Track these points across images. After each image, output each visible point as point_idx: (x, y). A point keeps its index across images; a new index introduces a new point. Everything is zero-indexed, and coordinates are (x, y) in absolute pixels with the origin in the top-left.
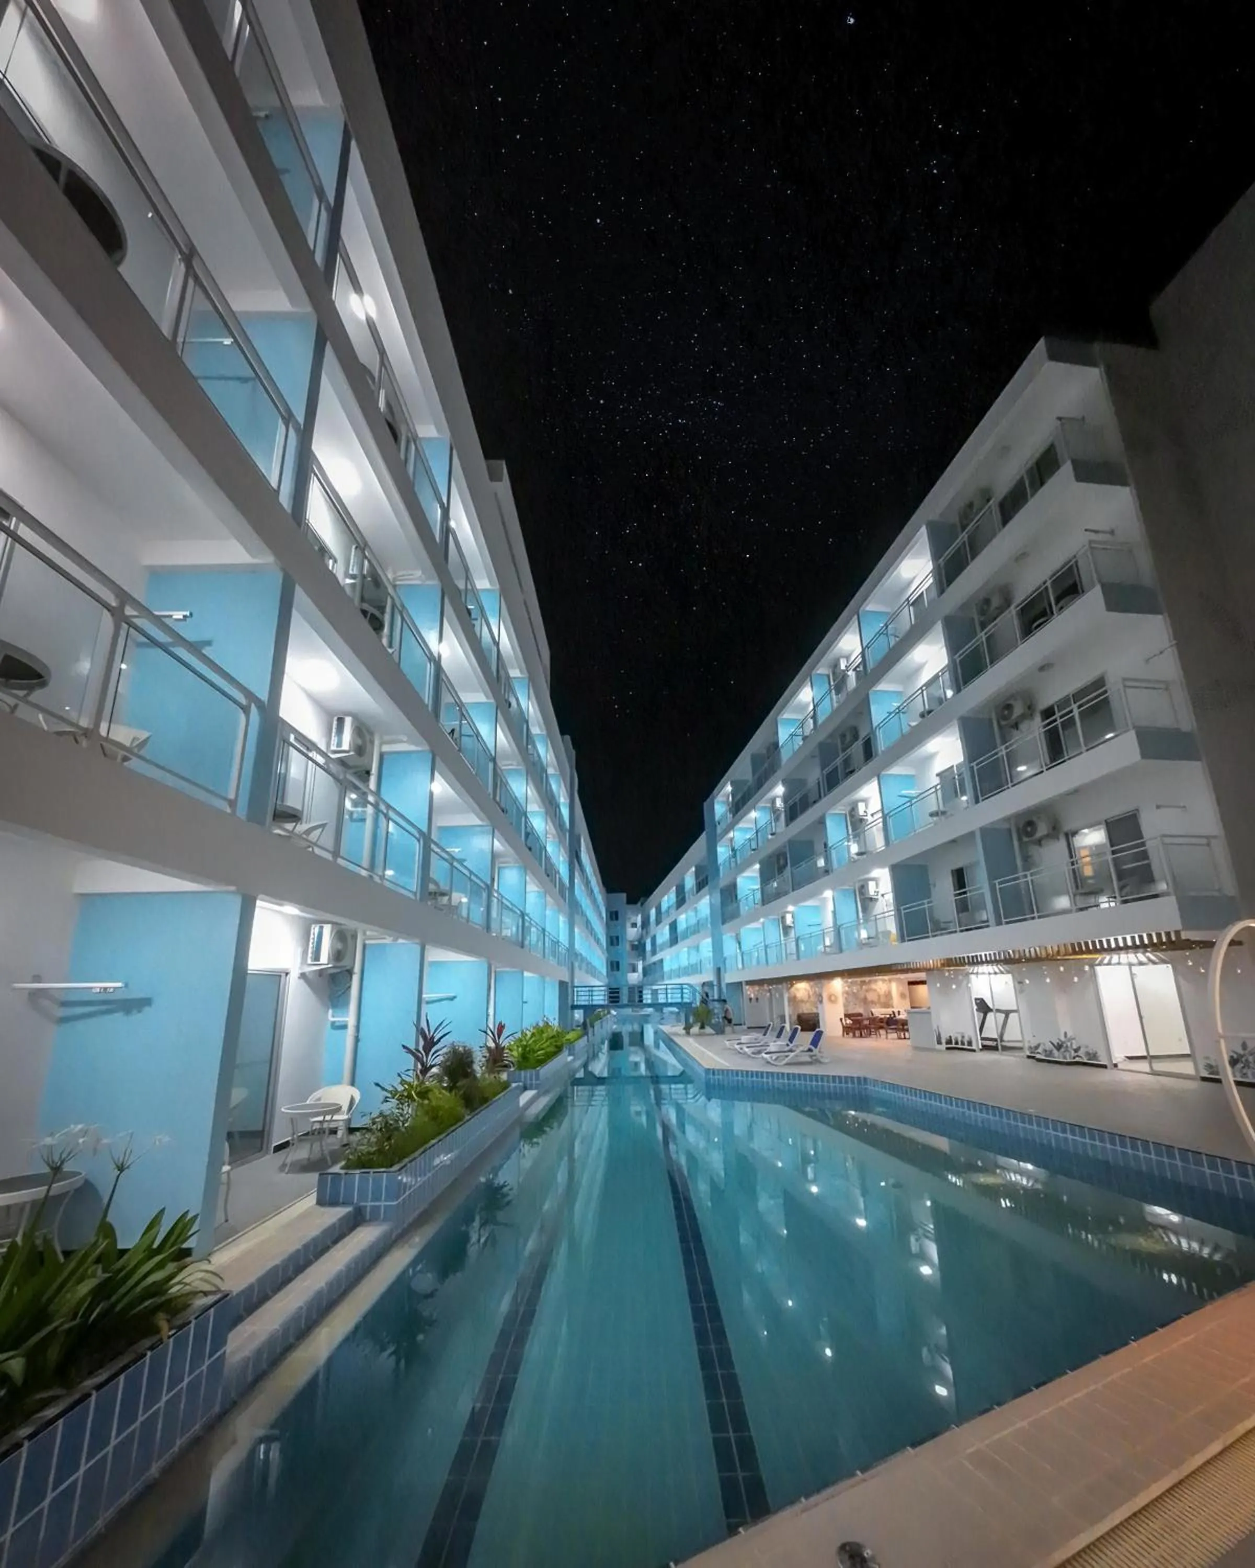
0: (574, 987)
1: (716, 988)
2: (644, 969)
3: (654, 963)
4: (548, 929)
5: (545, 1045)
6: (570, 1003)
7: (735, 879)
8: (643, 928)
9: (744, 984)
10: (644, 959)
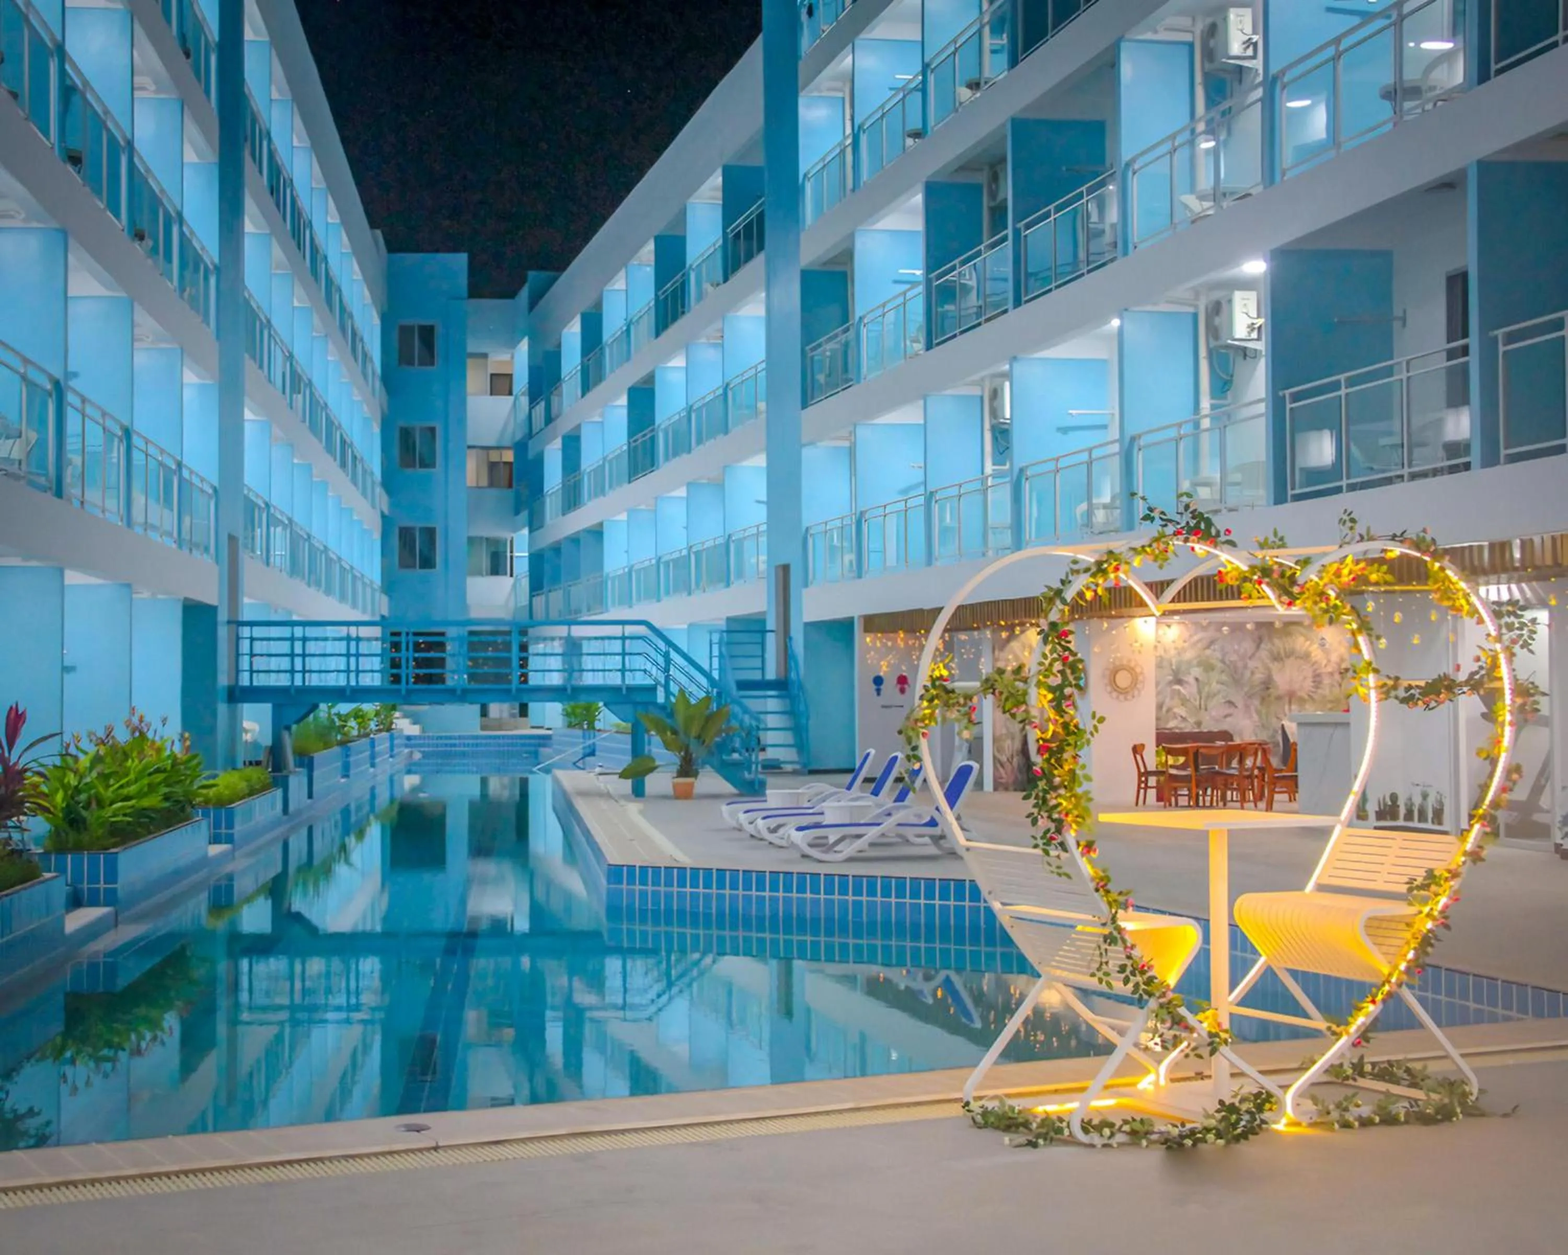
0: (236, 623)
1: (771, 641)
2: (536, 559)
3: (575, 540)
4: (141, 425)
5: (133, 789)
6: (223, 680)
7: (851, 237)
8: (534, 399)
9: (858, 627)
10: (535, 523)
